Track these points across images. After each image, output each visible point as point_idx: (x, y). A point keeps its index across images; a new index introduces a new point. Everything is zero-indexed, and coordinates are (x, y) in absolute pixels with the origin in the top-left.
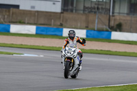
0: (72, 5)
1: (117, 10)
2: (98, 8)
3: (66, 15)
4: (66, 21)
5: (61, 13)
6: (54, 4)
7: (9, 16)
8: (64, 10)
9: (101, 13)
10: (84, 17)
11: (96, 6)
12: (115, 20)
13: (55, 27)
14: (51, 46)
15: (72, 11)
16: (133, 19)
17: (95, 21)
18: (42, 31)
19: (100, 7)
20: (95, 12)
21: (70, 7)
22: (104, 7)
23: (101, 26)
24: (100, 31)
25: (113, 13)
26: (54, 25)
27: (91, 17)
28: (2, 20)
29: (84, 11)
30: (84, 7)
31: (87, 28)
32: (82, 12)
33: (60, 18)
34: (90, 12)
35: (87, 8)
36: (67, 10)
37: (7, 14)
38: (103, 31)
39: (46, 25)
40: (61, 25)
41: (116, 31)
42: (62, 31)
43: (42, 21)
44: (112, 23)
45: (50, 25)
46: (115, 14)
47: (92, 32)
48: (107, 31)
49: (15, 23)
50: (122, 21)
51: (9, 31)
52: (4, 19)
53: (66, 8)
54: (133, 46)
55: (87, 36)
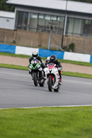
0: (26, 22)
1: (70, 30)
2: (52, 28)
3: (20, 32)
4: (20, 38)
5: (15, 30)
6: (8, 21)
8: (18, 27)
9: (54, 32)
10: (37, 36)
11: (50, 25)
12: (68, 40)
13: (8, 44)
15: (25, 29)
16: (86, 40)
17: (48, 40)
19: (54, 26)
20: (49, 31)
21: (24, 25)
22: (57, 26)
23: (53, 46)
24: (52, 50)
25: (66, 33)
26: (7, 42)
27: (45, 35)
29: (37, 29)
30: (38, 25)
31: (39, 46)
32: (35, 30)
33: (13, 35)
34: (43, 31)
35: (40, 27)
36: (21, 28)
38: (56, 50)
40: (14, 42)
41: (69, 51)
42: (14, 49)
44: (65, 44)
45: (3, 42)
46: (68, 34)
47: (45, 51)
48: (60, 51)
50: (75, 42)
53: (19, 26)
54: (85, 67)
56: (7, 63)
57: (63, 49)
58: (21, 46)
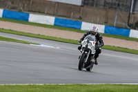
1: (137, 8)
2: (119, 5)
3: (86, 9)
4: (86, 14)
5: (82, 6)
7: (29, 4)
9: (121, 10)
10: (104, 13)
11: (117, 2)
12: (135, 18)
13: (74, 20)
14: (69, 38)
15: (92, 5)
17: (114, 17)
18: (61, 23)
19: (121, 3)
20: (115, 9)
21: (91, 1)
22: (125, 4)
23: (120, 23)
24: (118, 27)
25: (133, 11)
26: (73, 17)
27: (111, 12)
28: (21, 8)
29: (104, 6)
30: (105, 2)
31: (106, 23)
32: (102, 7)
33: (80, 11)
34: (110, 8)
35: (107, 3)
36: (87, 4)
37: (28, 2)
38: (122, 28)
39: (66, 17)
40: (80, 18)
41: (135, 29)
43: (61, 13)
44: (132, 21)
45: (70, 17)
46: (135, 12)
47: (111, 28)
48: (126, 28)
49: (34, 12)
51: (27, 20)
52: (23, 7)
53: (86, 2)
55: (105, 31)
56: (72, 39)
57: (130, 26)
58: (87, 22)
